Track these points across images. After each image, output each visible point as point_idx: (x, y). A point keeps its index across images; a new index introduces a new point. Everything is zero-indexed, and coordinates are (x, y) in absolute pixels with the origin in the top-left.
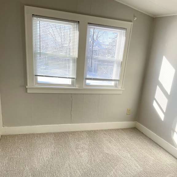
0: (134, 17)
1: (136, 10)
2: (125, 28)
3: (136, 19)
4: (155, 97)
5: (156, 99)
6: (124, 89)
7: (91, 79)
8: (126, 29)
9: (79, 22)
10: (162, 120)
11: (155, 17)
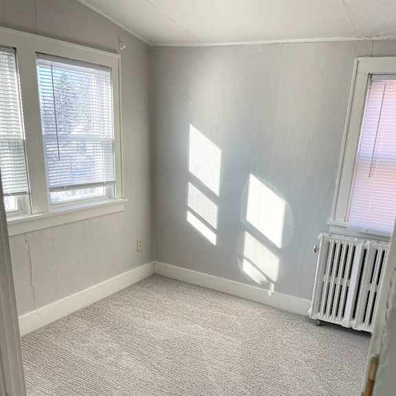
0: (120, 42)
1: (120, 28)
2: (108, 67)
3: (124, 47)
4: (189, 205)
5: (191, 207)
6: (126, 200)
7: (62, 188)
8: (111, 68)
9: (14, 48)
10: (213, 245)
11: (151, 45)
